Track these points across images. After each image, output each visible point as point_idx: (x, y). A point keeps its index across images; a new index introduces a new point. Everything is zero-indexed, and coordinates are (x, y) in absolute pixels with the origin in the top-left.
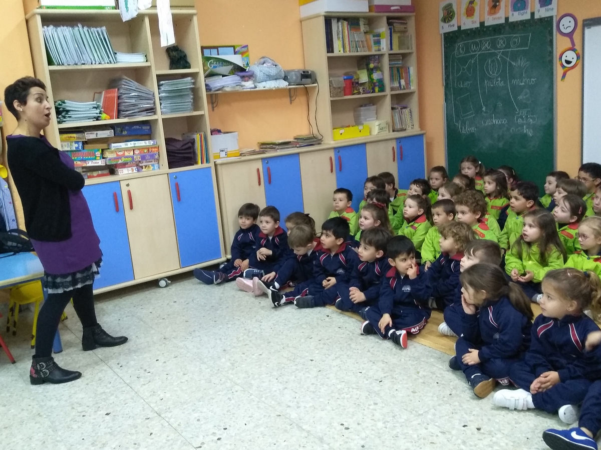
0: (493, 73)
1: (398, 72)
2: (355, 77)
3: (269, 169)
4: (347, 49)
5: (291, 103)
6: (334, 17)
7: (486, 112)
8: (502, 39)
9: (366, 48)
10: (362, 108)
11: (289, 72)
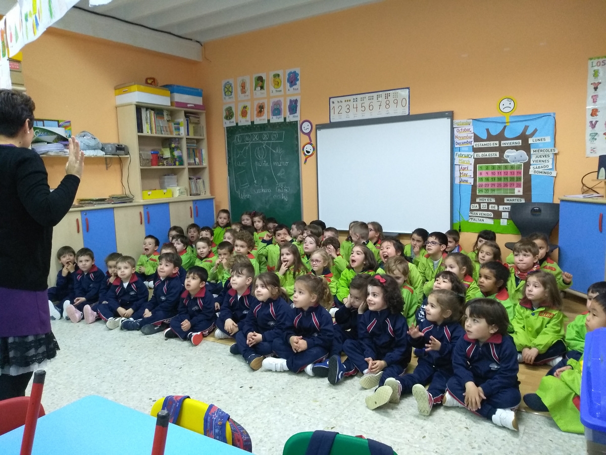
0: (261, 157)
1: (194, 151)
2: (160, 153)
3: (87, 220)
4: (154, 131)
5: (107, 169)
6: (143, 107)
7: (257, 184)
8: (266, 134)
9: (169, 133)
10: (166, 177)
11: (106, 144)
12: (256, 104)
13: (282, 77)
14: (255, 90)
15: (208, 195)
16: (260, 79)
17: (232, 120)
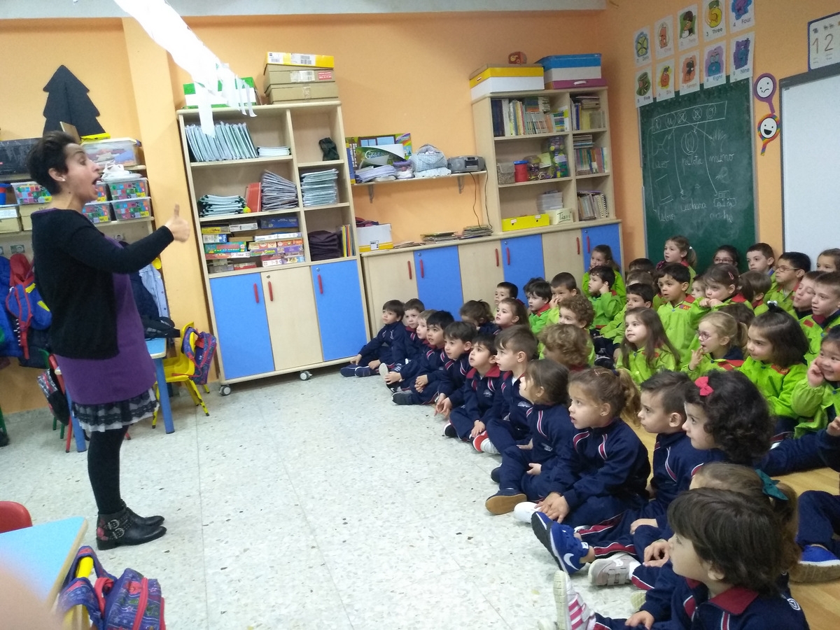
0: (690, 149)
1: (588, 153)
2: (534, 161)
3: (422, 262)
4: (521, 130)
5: (460, 192)
6: (504, 98)
7: (684, 196)
8: (698, 109)
9: (546, 130)
10: (544, 195)
11: (453, 159)
12: (682, 61)
13: (724, 7)
14: (681, 37)
15: (612, 218)
16: (689, 16)
17: (647, 95)
